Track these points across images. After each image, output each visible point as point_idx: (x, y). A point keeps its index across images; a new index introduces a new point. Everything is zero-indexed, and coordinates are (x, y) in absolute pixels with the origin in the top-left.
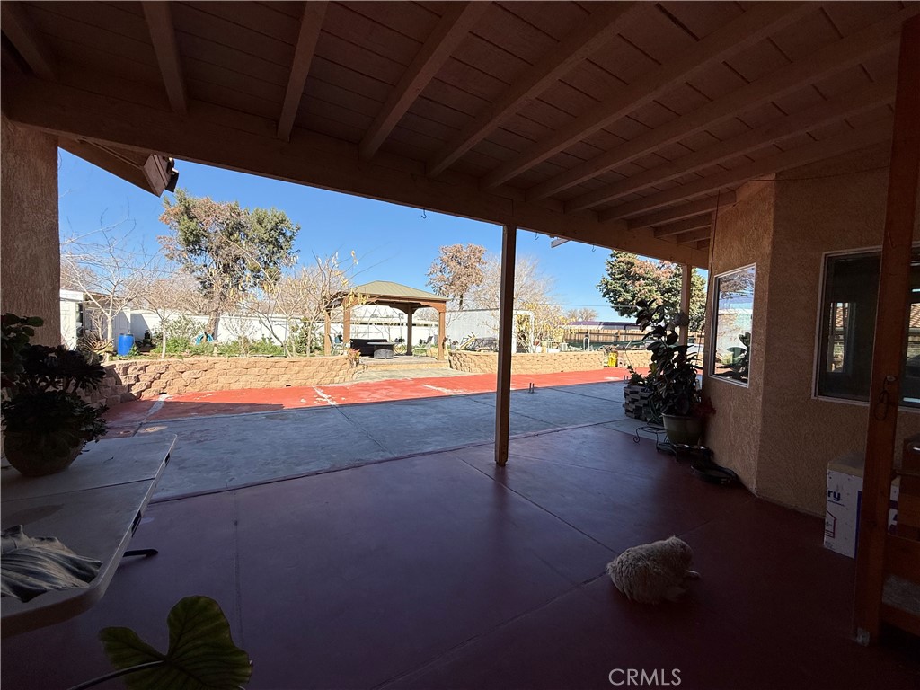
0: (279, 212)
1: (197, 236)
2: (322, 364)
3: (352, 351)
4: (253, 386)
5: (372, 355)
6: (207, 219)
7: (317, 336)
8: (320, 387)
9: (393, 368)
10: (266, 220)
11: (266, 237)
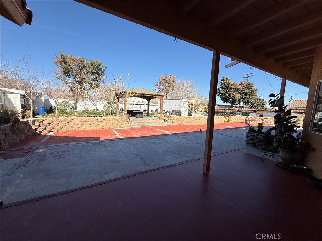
0: (99, 61)
1: (68, 70)
2: (116, 120)
3: (128, 115)
4: (88, 129)
5: (134, 116)
6: (72, 64)
7: (114, 109)
8: (115, 129)
9: (143, 121)
10: (94, 64)
11: (94, 71)
